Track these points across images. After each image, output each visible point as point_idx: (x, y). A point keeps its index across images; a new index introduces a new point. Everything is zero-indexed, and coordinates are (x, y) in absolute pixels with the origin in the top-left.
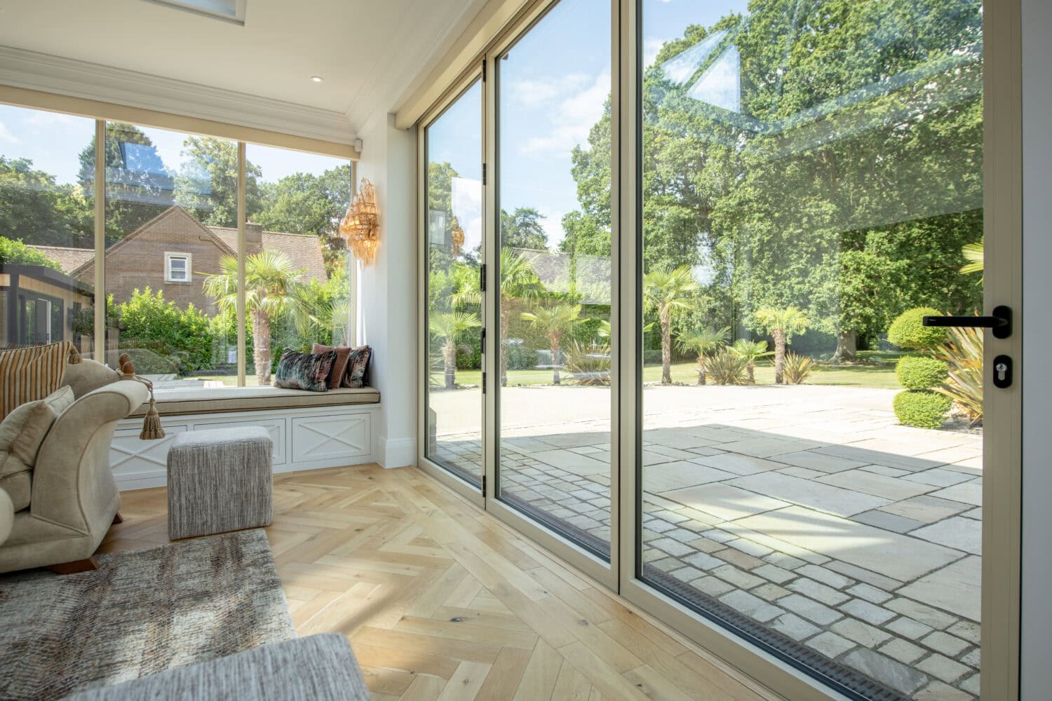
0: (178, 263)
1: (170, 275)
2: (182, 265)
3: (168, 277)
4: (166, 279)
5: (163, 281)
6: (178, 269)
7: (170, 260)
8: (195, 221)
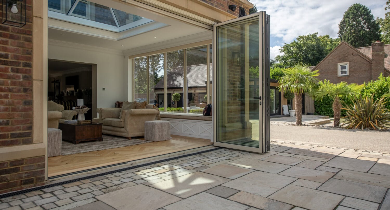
0: (343, 67)
1: (340, 73)
2: (345, 68)
3: (339, 74)
4: (338, 75)
5: (337, 76)
6: (344, 70)
7: (340, 67)
8: (350, 47)
